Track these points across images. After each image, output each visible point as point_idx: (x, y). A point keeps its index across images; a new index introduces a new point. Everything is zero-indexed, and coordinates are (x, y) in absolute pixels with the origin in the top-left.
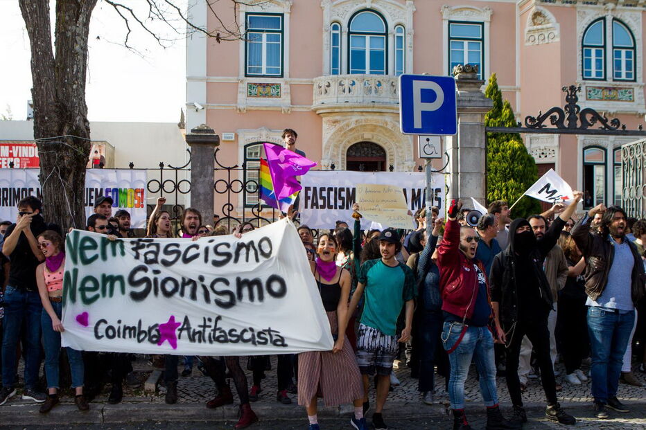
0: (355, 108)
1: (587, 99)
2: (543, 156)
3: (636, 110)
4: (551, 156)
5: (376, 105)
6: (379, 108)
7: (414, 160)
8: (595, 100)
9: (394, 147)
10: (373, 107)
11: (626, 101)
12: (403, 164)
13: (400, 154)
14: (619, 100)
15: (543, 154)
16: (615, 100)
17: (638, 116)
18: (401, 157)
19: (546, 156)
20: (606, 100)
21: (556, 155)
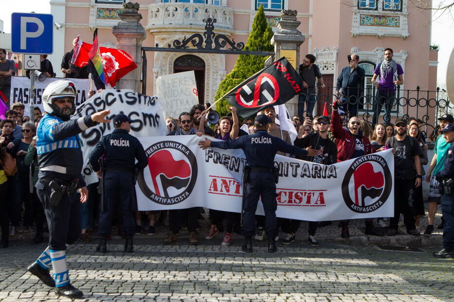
0: (177, 28)
1: (361, 25)
2: (325, 69)
3: (400, 34)
4: (331, 69)
5: (193, 26)
6: (195, 29)
7: (226, 70)
8: (367, 25)
9: (210, 59)
10: (191, 28)
11: (393, 26)
12: (217, 72)
13: (215, 65)
14: (387, 26)
15: (325, 67)
16: (383, 26)
17: (402, 39)
18: (216, 67)
19: (327, 69)
20: (376, 25)
21: (335, 68)
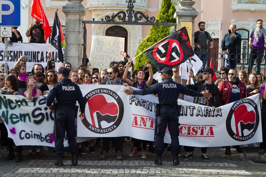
0: (107, 7)
1: (238, 3)
2: (213, 35)
4: (217, 34)
5: (119, 6)
6: (121, 7)
7: (142, 36)
8: (243, 3)
9: (131, 29)
10: (117, 7)
11: (261, 4)
12: (136, 38)
13: (135, 33)
14: (257, 3)
15: (213, 33)
16: (255, 3)
18: (135, 34)
19: (215, 35)
20: (249, 3)
21: (220, 34)
